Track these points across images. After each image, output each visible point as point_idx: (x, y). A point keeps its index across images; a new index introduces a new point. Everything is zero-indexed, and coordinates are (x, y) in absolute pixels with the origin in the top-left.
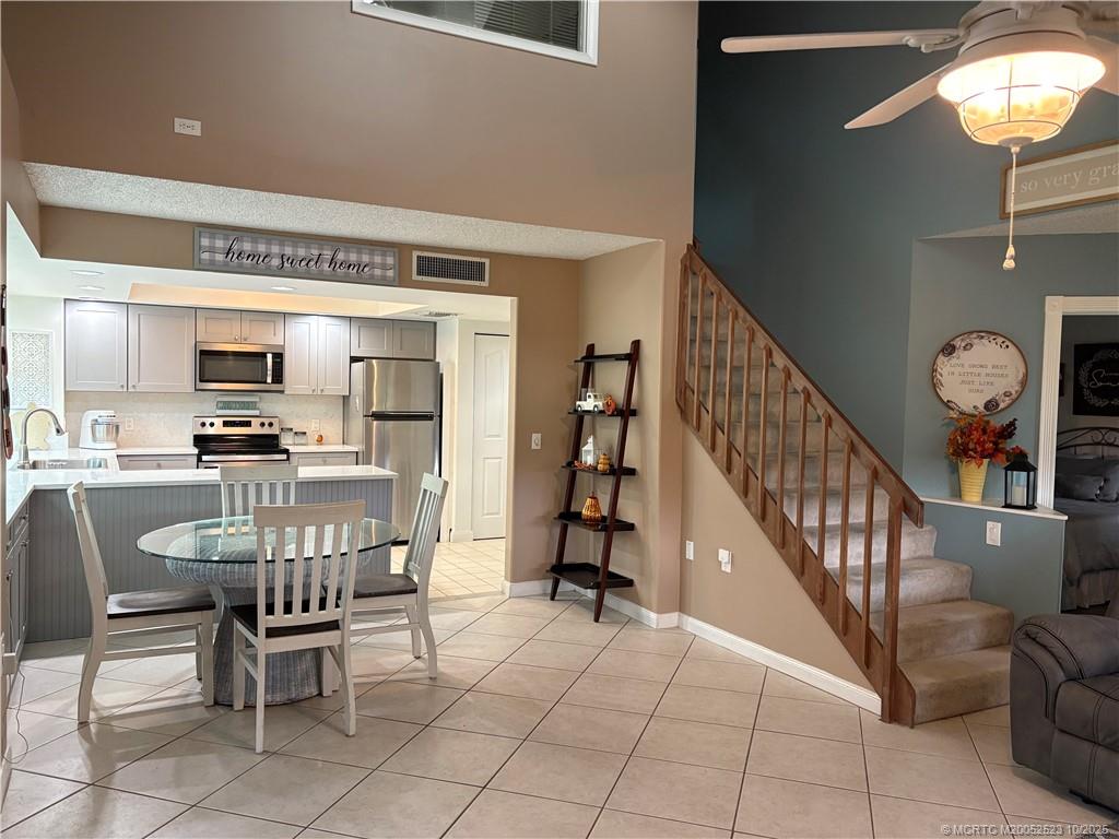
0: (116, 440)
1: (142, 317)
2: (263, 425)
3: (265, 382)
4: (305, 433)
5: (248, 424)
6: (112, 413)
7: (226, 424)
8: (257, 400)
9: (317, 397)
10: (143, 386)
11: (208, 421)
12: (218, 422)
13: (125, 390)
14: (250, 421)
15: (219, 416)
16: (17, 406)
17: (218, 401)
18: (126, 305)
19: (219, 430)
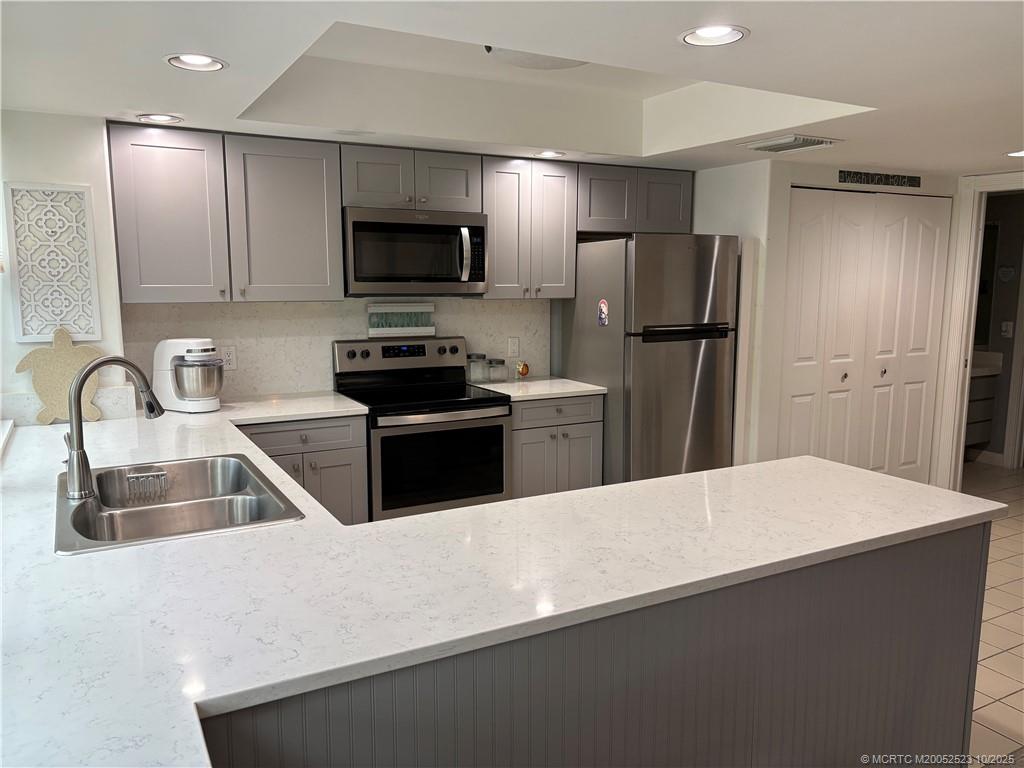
0: (216, 394)
1: (248, 158)
2: (442, 351)
3: (458, 280)
4: (502, 362)
5: (419, 351)
6: (207, 342)
7: (387, 352)
8: (431, 309)
9: (530, 305)
10: (259, 289)
11: (358, 349)
12: (376, 349)
13: (228, 300)
14: (423, 346)
15: (372, 340)
16: (33, 338)
17: (372, 314)
18: (220, 136)
19: (377, 363)
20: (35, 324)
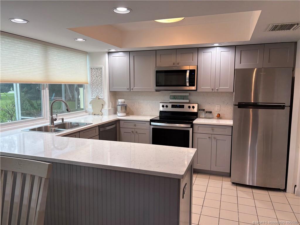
1: (135, 57)
2: (189, 107)
3: (186, 86)
4: (211, 112)
5: (182, 107)
6: (123, 100)
7: (173, 106)
8: (188, 95)
9: (215, 94)
10: (136, 88)
11: (165, 105)
12: (170, 105)
13: (129, 91)
14: (184, 105)
15: (170, 103)
16: (93, 97)
17: (171, 96)
18: (129, 52)
19: (170, 109)
20: (94, 95)
